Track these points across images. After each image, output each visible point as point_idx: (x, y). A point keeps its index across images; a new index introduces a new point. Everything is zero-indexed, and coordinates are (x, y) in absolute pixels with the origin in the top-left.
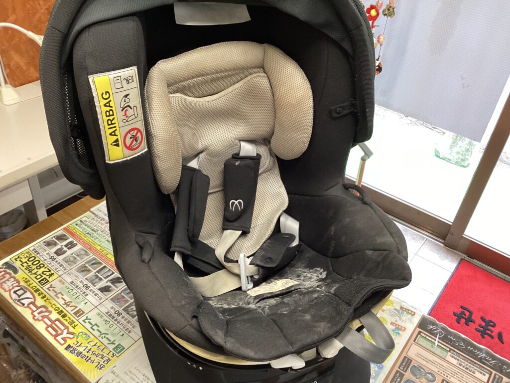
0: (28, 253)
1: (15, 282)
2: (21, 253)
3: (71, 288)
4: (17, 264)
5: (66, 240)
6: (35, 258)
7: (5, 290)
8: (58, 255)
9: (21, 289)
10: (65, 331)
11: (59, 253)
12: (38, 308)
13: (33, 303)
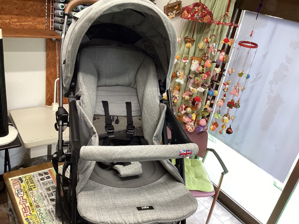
0: (30, 176)
1: (20, 186)
2: (28, 175)
3: (40, 195)
4: (24, 179)
5: (47, 175)
6: (32, 179)
7: (14, 189)
8: (41, 180)
9: (21, 190)
10: (29, 212)
11: (42, 179)
12: (23, 199)
13: (22, 197)
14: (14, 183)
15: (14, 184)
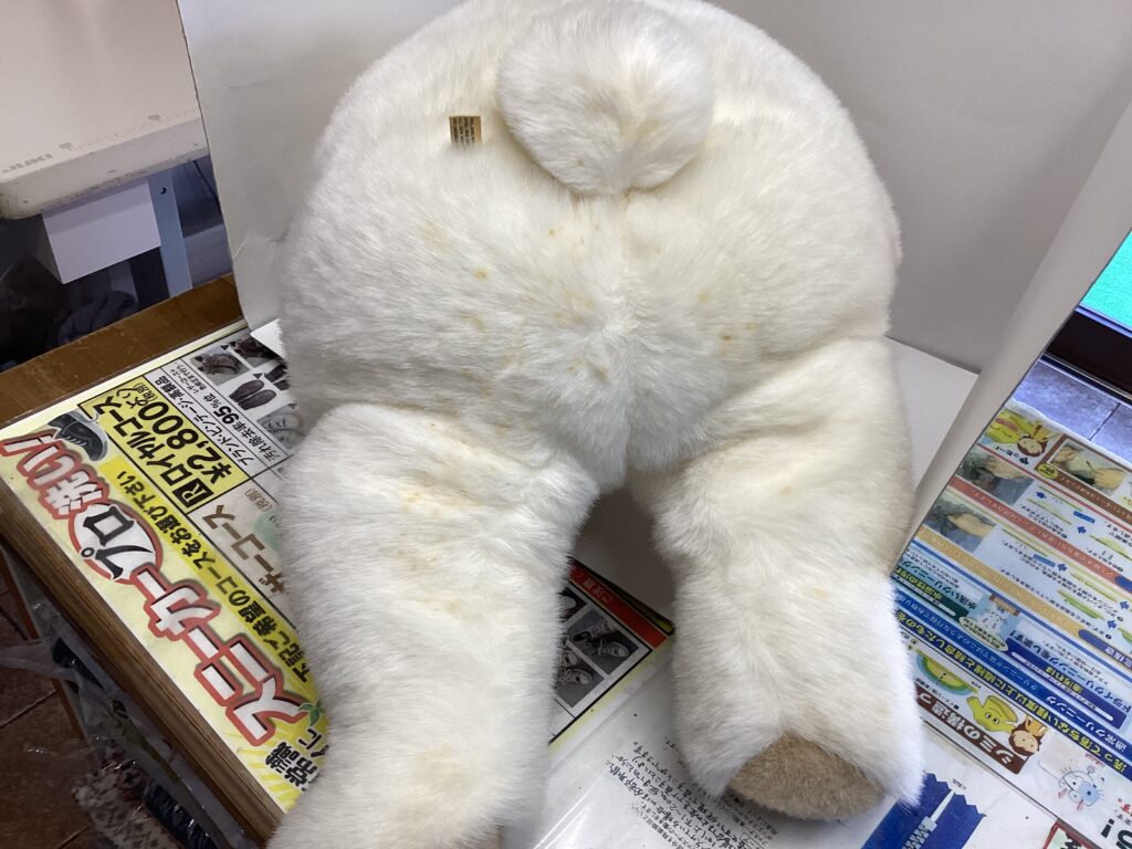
0: (140, 389)
1: (93, 487)
2: (119, 389)
6: (166, 408)
7: (56, 515)
8: (246, 405)
10: (269, 688)
11: (248, 397)
12: (169, 589)
13: (153, 569)
14: (29, 466)
15: (39, 481)
